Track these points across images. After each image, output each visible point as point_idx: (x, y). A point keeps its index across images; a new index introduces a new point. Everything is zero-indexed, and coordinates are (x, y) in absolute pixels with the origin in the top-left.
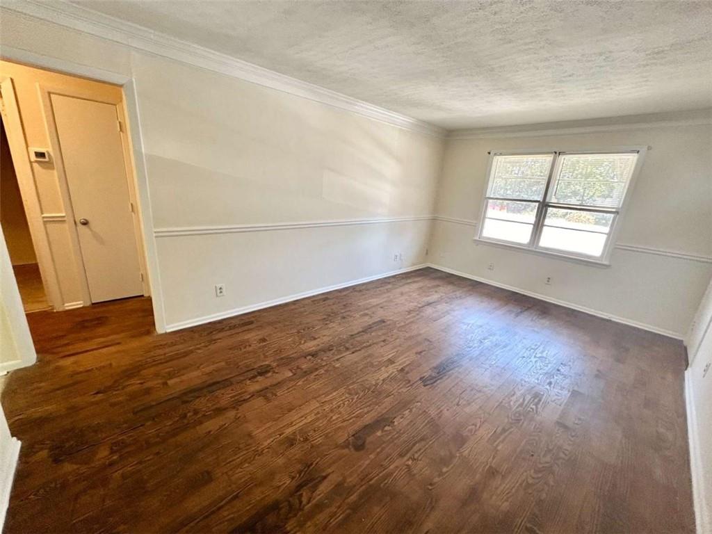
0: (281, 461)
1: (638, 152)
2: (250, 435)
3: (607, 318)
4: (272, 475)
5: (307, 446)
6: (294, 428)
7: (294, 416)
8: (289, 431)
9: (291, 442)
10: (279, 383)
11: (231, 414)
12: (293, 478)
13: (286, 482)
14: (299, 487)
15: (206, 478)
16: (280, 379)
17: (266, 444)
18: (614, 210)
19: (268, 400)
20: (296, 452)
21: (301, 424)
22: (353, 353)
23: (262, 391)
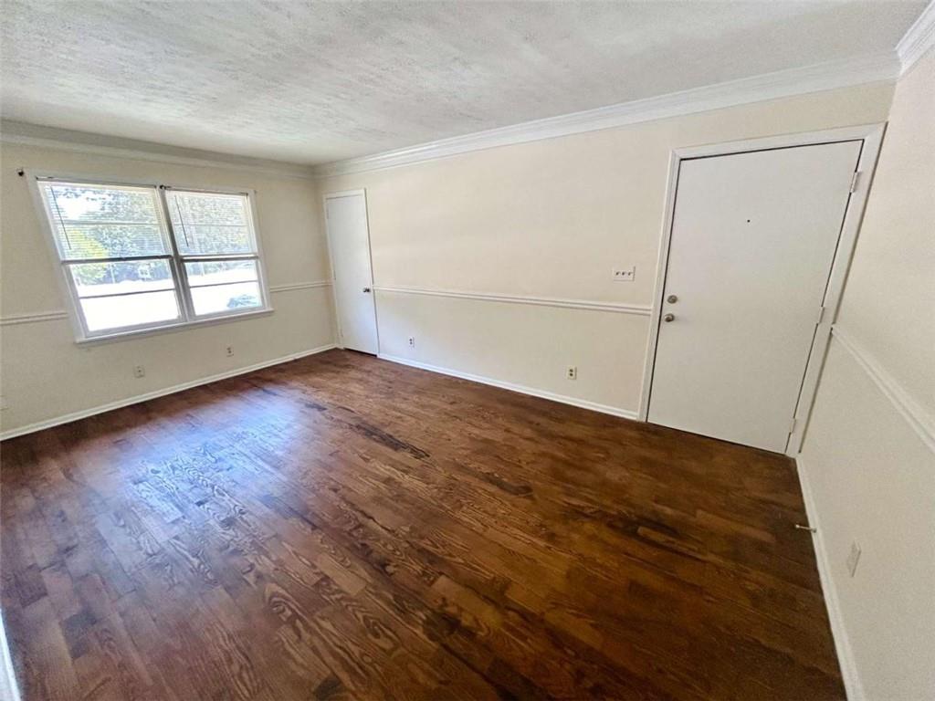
0: (576, 537)
1: (247, 194)
2: (568, 576)
3: (292, 359)
4: (592, 538)
5: (548, 522)
6: (535, 540)
7: (518, 546)
8: (542, 543)
9: (551, 537)
10: (466, 586)
11: (553, 618)
12: (583, 522)
13: (589, 527)
14: (586, 516)
15: (635, 588)
16: (458, 588)
17: (568, 556)
18: (252, 255)
19: (507, 585)
20: (558, 528)
21: (525, 535)
22: (371, 518)
23: (493, 601)
